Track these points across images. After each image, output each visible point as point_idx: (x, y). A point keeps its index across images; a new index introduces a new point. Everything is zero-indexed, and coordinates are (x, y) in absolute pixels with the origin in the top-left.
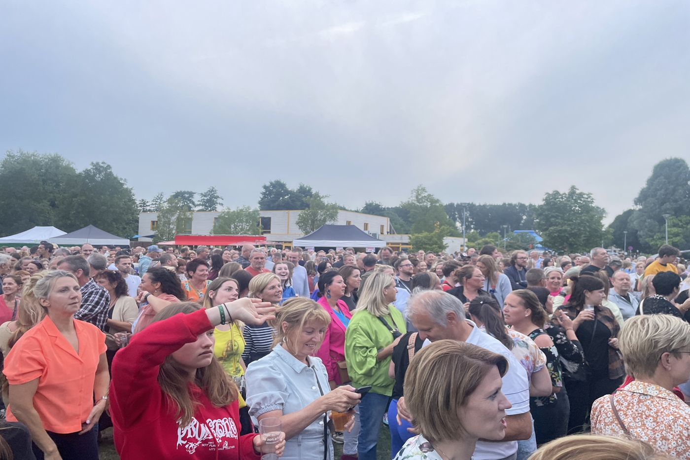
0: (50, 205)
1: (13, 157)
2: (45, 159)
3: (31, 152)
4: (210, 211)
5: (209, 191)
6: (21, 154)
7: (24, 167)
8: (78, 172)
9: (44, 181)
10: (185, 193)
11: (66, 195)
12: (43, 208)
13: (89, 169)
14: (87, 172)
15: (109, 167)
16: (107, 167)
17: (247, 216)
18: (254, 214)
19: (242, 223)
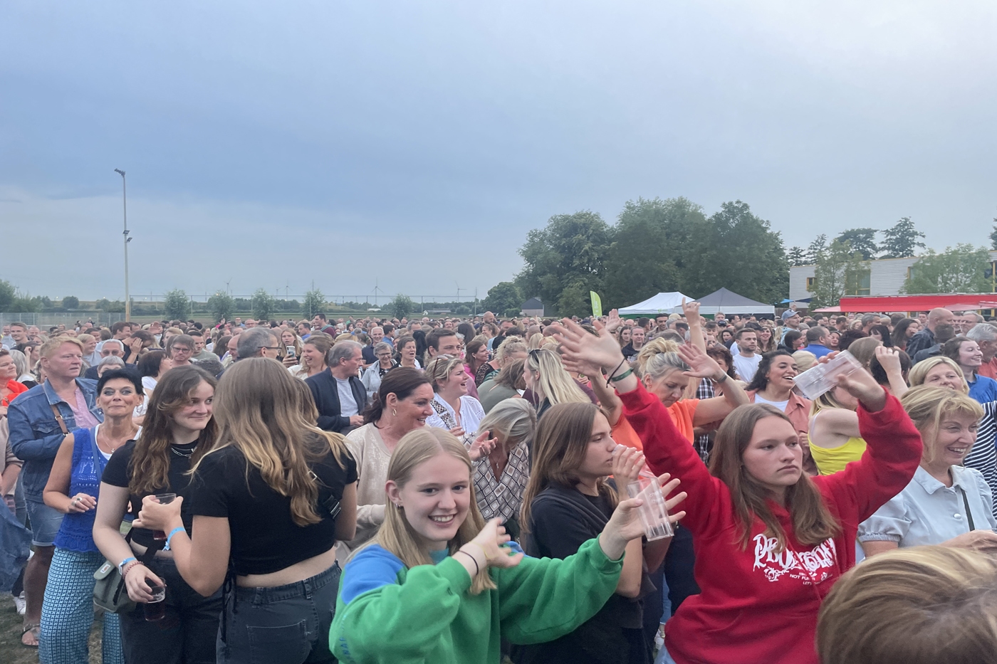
0: (676, 265)
1: (633, 208)
2: (669, 206)
3: (652, 200)
4: (902, 256)
5: (899, 225)
6: (642, 204)
7: (645, 219)
8: (707, 218)
9: (668, 235)
10: (859, 231)
11: (693, 250)
12: (668, 269)
13: (720, 212)
14: (718, 216)
15: (746, 206)
16: (743, 207)
17: (965, 261)
18: (980, 257)
19: (957, 274)
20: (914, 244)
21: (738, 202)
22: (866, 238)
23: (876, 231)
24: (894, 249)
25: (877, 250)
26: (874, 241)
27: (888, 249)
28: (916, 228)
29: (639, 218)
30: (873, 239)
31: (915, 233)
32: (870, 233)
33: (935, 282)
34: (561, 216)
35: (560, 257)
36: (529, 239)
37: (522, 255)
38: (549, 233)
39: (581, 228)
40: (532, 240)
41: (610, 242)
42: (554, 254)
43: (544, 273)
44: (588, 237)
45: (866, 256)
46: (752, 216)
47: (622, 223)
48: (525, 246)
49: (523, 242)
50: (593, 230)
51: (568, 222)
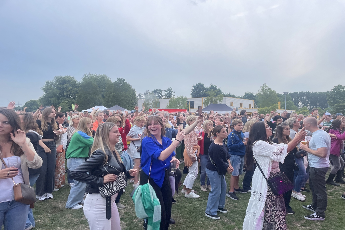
0: (102, 97)
1: (87, 76)
2: (100, 77)
3: (94, 74)
4: (169, 98)
5: (168, 89)
6: (90, 75)
7: (91, 81)
8: (112, 82)
9: (99, 87)
10: (158, 90)
11: (108, 92)
12: (99, 98)
14: (116, 82)
15: (124, 80)
17: (182, 100)
18: (185, 99)
20: (172, 95)
21: (122, 78)
22: (160, 92)
23: (162, 90)
24: (167, 96)
25: (163, 96)
26: (162, 93)
28: (173, 90)
29: (89, 80)
31: (172, 92)
32: (161, 91)
34: (59, 76)
35: (59, 92)
36: (46, 84)
37: (43, 90)
38: (54, 82)
39: (67, 82)
41: (78, 87)
42: (56, 90)
43: (52, 97)
44: (70, 85)
45: (160, 98)
46: (127, 83)
47: (83, 81)
48: (44, 86)
49: (44, 85)
50: (72, 83)
51: (62, 79)
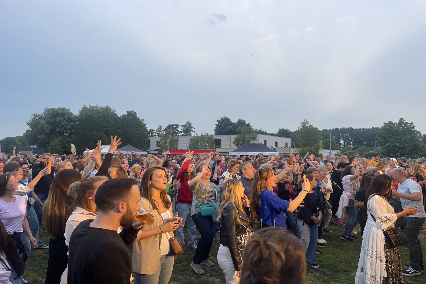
1: (86, 108)
2: (102, 109)
4: (187, 135)
5: (187, 124)
6: (90, 107)
7: (91, 113)
8: (119, 116)
9: (102, 121)
11: (114, 128)
12: (102, 135)
13: (125, 114)
17: (207, 139)
18: (211, 137)
19: (204, 142)
20: (191, 131)
21: (132, 111)
22: (176, 128)
23: (179, 125)
24: (185, 132)
25: (180, 132)
27: (183, 132)
28: (192, 125)
29: (88, 113)
30: (178, 128)
31: (192, 127)
32: (177, 126)
33: (198, 145)
34: (50, 108)
35: (49, 127)
36: (32, 117)
37: (28, 125)
38: (44, 115)
39: (61, 115)
40: (34, 118)
41: (75, 122)
42: (46, 125)
43: (40, 134)
44: (64, 119)
46: (138, 117)
47: (80, 114)
48: (30, 120)
50: (67, 116)
51: (54, 111)
